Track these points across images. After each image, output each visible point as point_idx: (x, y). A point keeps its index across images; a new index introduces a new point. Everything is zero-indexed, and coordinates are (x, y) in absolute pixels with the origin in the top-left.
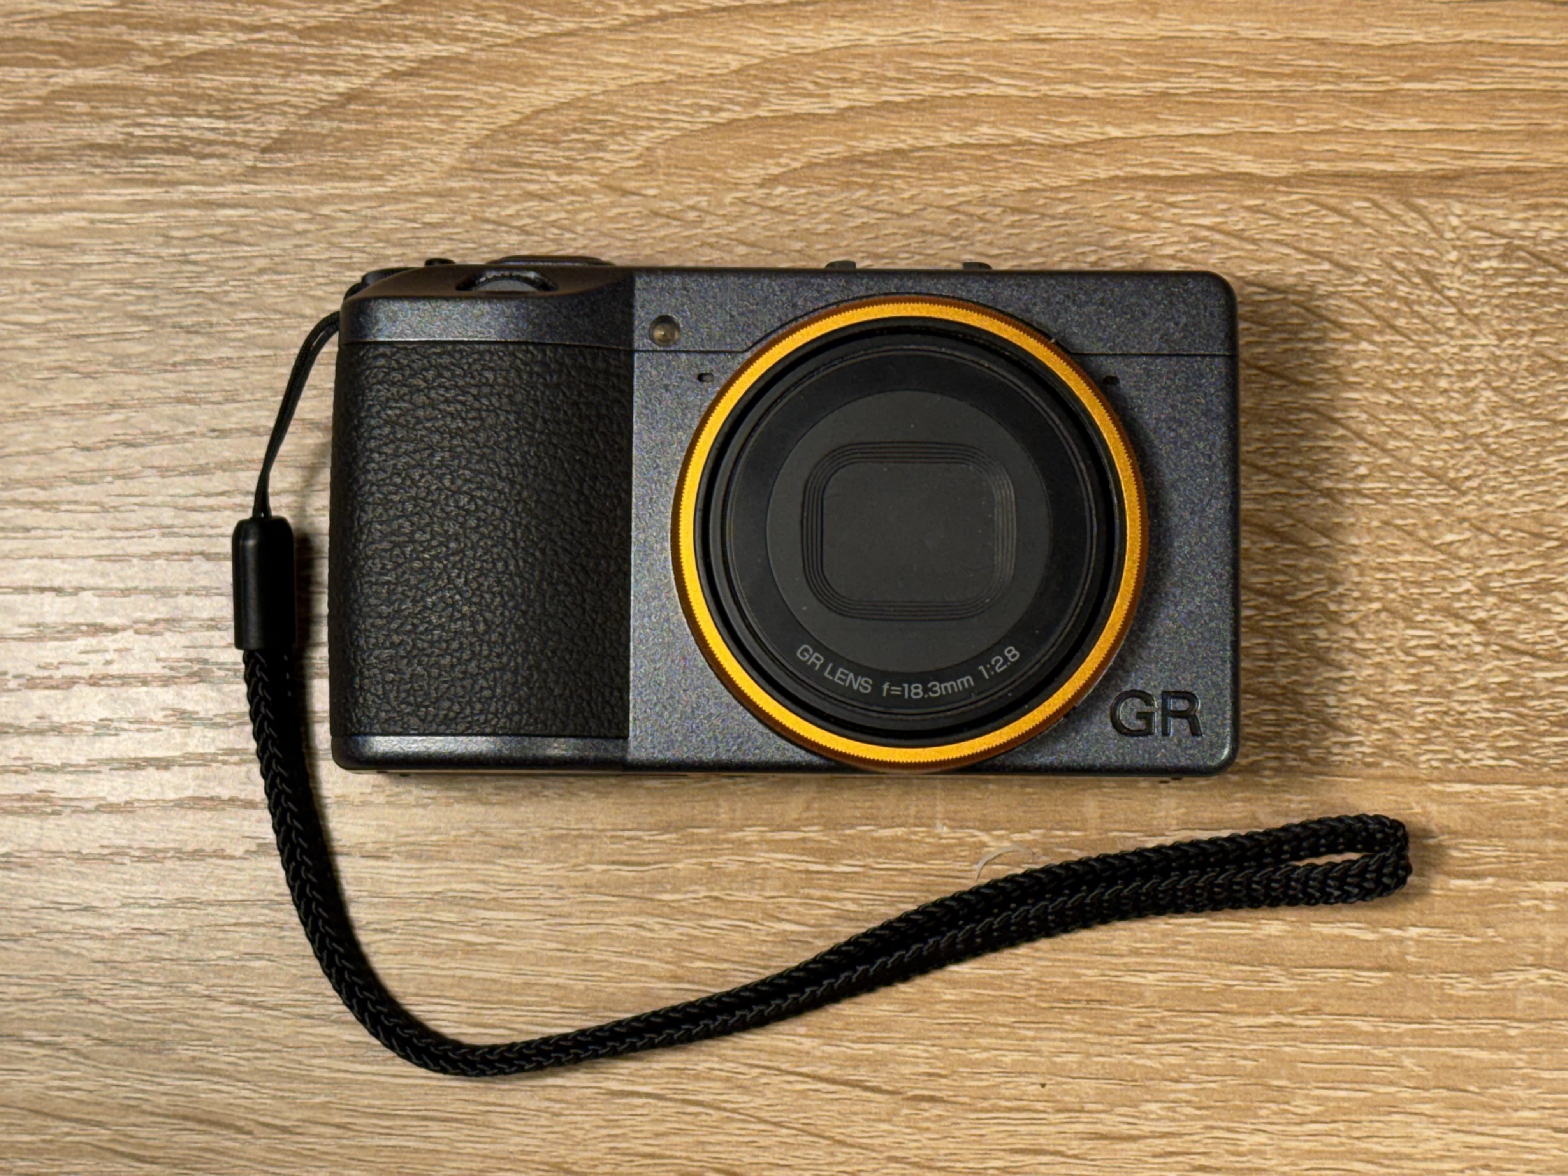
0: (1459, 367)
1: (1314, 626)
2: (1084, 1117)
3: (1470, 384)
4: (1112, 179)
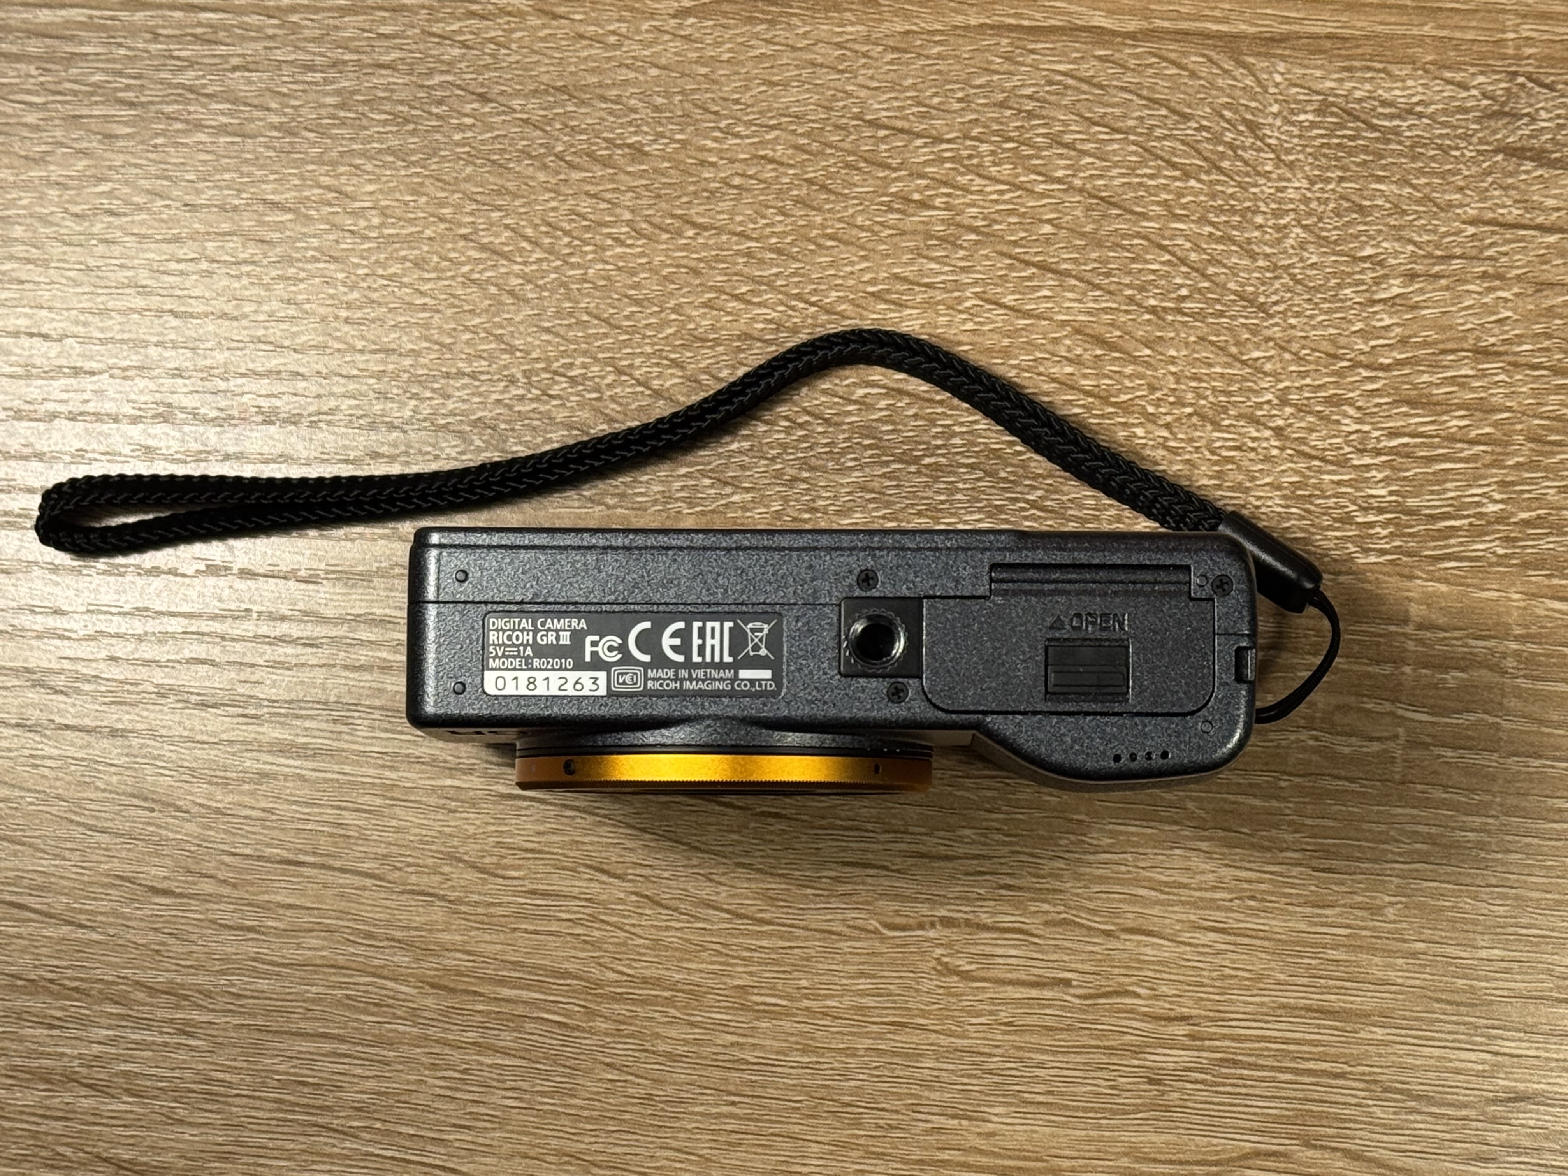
0: (1273, 206)
1: (1133, 425)
2: (908, 838)
3: (1282, 222)
4: (981, 26)
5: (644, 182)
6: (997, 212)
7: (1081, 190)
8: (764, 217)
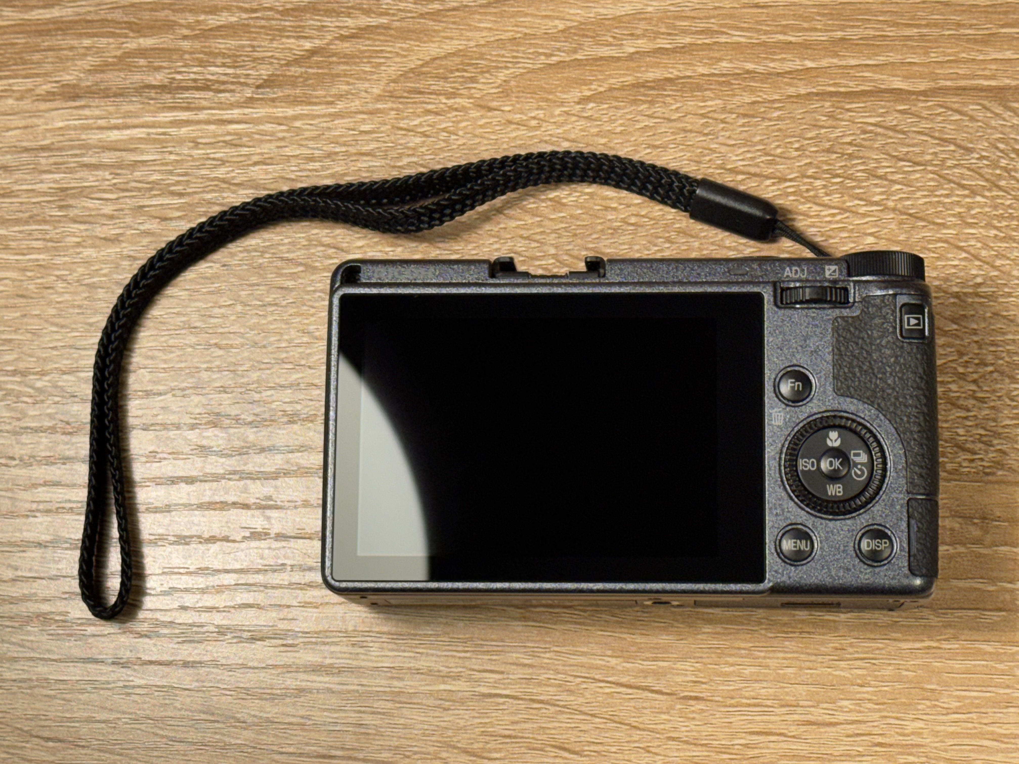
1: (949, 382)
2: (799, 710)
4: (809, 94)
5: (564, 225)
6: (832, 230)
7: (894, 210)
8: (655, 245)
